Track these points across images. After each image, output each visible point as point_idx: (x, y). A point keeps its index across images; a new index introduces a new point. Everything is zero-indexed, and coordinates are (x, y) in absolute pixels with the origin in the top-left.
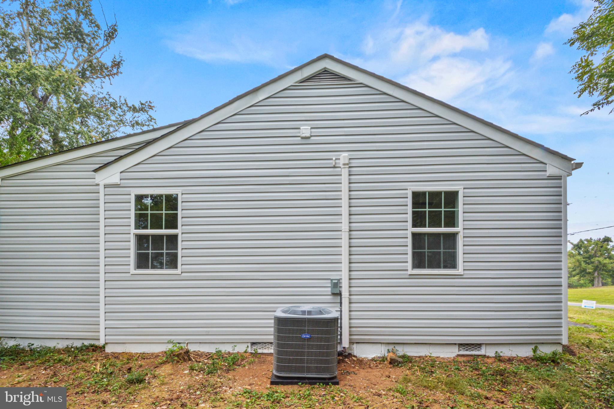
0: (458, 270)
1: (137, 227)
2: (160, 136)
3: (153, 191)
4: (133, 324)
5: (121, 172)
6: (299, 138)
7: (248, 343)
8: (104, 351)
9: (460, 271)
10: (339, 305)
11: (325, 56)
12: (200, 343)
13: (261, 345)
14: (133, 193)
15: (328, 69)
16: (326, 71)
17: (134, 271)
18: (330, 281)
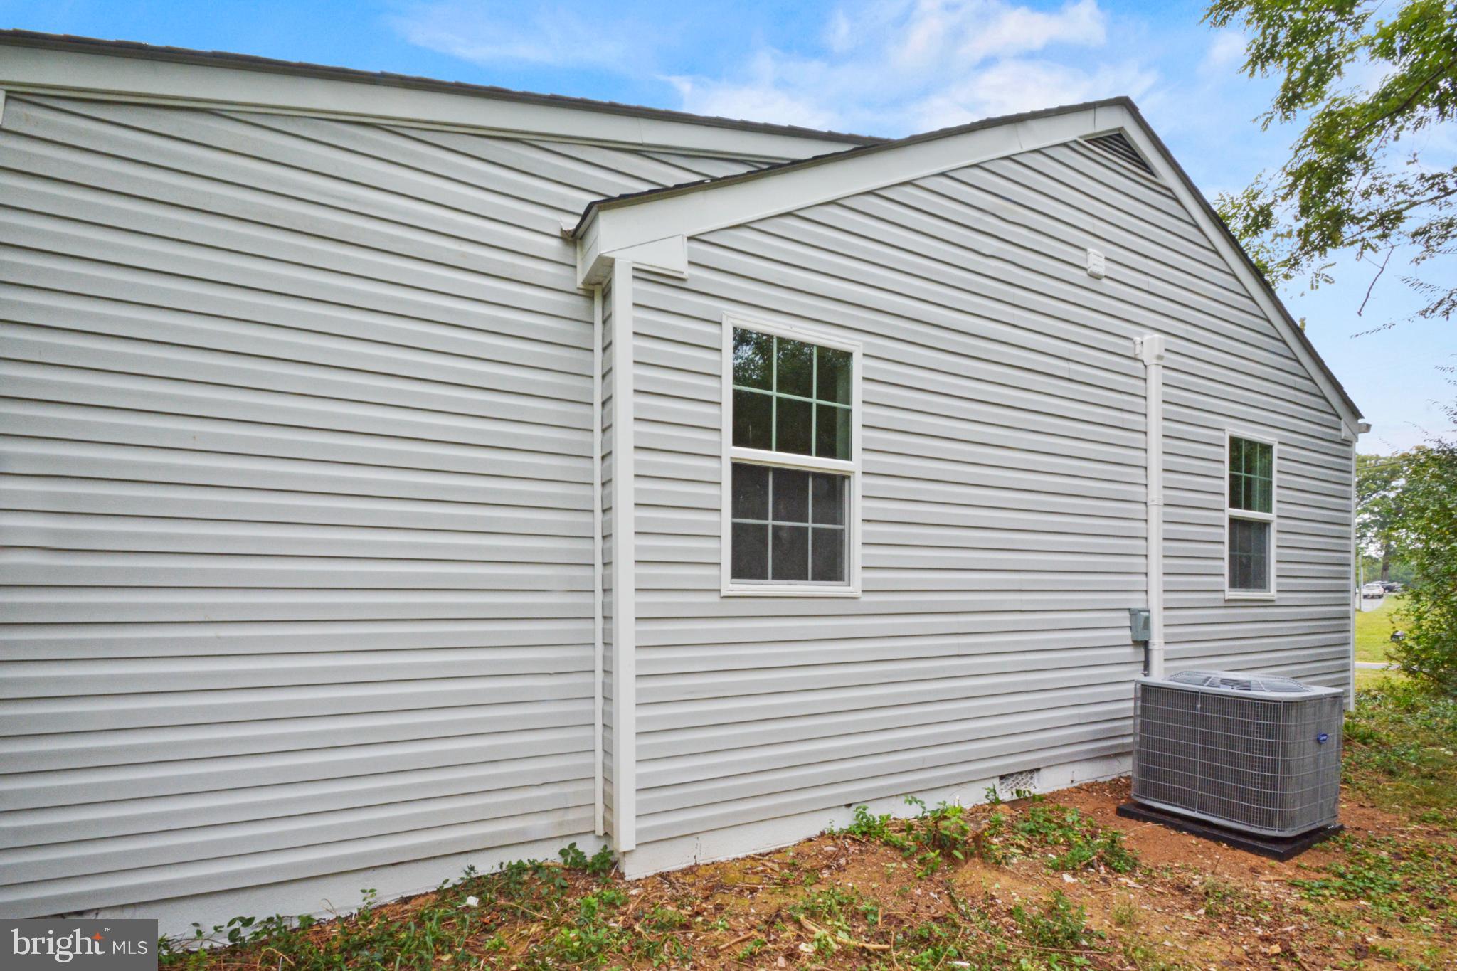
0: (1269, 591)
1: (740, 439)
2: (811, 157)
3: (789, 328)
4: (732, 764)
5: (690, 238)
6: (1084, 274)
7: (993, 777)
8: (622, 876)
9: (1272, 593)
10: (1141, 667)
11: (1124, 104)
12: (897, 795)
13: (1014, 778)
14: (732, 320)
15: (1125, 132)
16: (1120, 135)
17: (731, 586)
18: (1127, 614)
